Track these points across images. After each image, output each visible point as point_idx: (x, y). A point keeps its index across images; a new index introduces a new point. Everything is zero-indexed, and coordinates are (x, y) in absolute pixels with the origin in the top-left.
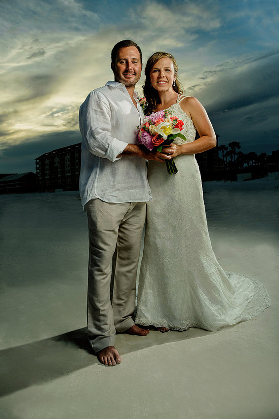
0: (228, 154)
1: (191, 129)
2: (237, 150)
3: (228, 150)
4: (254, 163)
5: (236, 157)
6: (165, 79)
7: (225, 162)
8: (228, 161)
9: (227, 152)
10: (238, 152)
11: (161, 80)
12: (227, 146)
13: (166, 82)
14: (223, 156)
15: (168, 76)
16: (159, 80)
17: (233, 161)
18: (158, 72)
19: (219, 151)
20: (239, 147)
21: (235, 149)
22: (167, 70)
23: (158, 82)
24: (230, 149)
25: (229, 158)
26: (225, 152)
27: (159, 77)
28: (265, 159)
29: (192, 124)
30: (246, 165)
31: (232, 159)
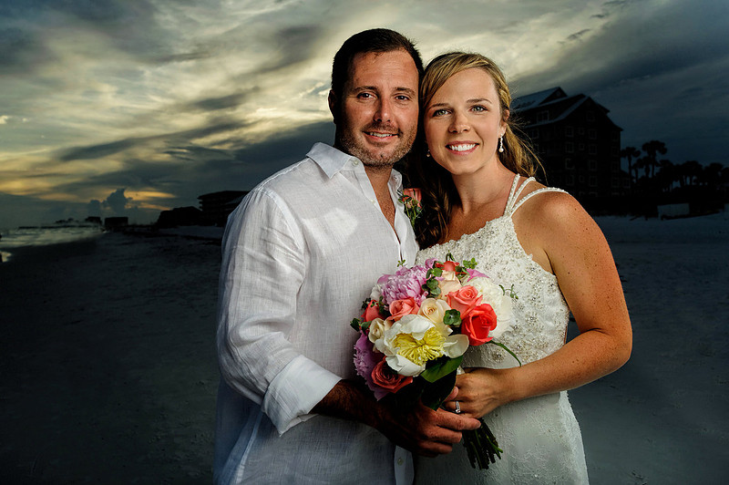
0: (640, 164)
1: (553, 303)
2: (659, 157)
3: (641, 157)
4: (695, 181)
5: (657, 170)
6: (472, 137)
7: (633, 178)
8: (639, 177)
9: (639, 161)
10: (662, 161)
11: (458, 139)
12: (639, 148)
13: (477, 144)
14: (630, 168)
15: (481, 126)
16: (453, 140)
17: (650, 176)
18: (446, 115)
19: (622, 159)
20: (664, 151)
21: (655, 155)
22: (477, 107)
23: (448, 147)
24: (644, 154)
25: (642, 172)
26: (634, 160)
27: (452, 132)
28: (720, 173)
29: (555, 288)
30: (676, 184)
31: (647, 174)
